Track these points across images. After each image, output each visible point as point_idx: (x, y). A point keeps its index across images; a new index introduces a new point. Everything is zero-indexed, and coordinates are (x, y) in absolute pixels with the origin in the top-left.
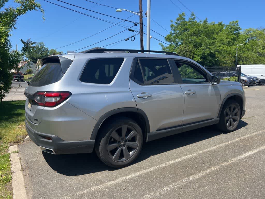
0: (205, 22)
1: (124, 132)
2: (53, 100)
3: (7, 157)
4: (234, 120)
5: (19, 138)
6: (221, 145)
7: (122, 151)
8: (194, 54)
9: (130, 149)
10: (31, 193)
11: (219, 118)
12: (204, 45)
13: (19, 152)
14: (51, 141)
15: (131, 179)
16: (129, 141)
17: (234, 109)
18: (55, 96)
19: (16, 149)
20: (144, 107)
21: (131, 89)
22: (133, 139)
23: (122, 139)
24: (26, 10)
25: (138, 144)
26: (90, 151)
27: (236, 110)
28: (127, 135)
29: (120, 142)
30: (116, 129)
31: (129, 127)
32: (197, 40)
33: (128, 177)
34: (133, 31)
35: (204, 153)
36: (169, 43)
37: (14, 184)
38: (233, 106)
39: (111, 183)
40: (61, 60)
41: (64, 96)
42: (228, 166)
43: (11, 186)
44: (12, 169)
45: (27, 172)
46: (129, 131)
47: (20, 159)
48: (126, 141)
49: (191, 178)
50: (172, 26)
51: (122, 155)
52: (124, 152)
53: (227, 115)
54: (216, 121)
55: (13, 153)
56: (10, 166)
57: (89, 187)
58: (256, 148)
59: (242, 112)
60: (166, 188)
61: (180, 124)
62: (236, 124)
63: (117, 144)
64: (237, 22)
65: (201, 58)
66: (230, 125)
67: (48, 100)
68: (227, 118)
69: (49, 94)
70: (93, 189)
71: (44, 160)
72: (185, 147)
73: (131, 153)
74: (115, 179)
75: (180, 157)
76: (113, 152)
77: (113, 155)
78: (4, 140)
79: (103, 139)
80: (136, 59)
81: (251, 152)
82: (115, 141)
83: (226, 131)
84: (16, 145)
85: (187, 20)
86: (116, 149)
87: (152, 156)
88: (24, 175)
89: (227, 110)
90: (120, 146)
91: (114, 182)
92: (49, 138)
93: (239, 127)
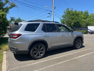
0: (76, 11)
1: (39, 48)
2: (16, 36)
3: (2, 55)
4: (79, 45)
5: (7, 49)
6: (73, 53)
7: (38, 54)
8: (71, 22)
9: (41, 53)
10: (8, 66)
11: (73, 44)
12: (75, 19)
13: (6, 54)
14: (15, 50)
15: (40, 63)
16: (41, 51)
17: (79, 41)
18: (16, 35)
19: (6, 53)
20: (46, 39)
21: (42, 34)
22: (42, 50)
23: (39, 50)
24: (12, 7)
25: (44, 51)
26: (28, 53)
27: (80, 42)
28: (40, 49)
29: (38, 51)
30: (37, 46)
31: (41, 46)
32: (73, 17)
33: (39, 62)
34: (50, 14)
35: (67, 55)
36: (63, 18)
37: (3, 63)
38: (79, 40)
39: (33, 64)
40: (19, 24)
41: (19, 35)
42: (73, 60)
43: (2, 64)
44: (3, 59)
45: (8, 60)
46: (41, 47)
47: (6, 56)
48: (40, 50)
49: (60, 63)
50: (64, 12)
51: (38, 55)
52: (39, 54)
53: (77, 43)
54: (72, 45)
55: (5, 54)
56: (3, 58)
57: (26, 65)
58: (85, 54)
59: (82, 42)
60: (51, 66)
61: (59, 46)
62: (80, 46)
64: (87, 11)
65: (74, 24)
66: (78, 47)
67: (14, 36)
68: (77, 44)
69: (15, 35)
70: (27, 65)
71: (14, 56)
72: (61, 53)
73: (41, 55)
74: (35, 62)
75: (58, 56)
76: (35, 54)
77: (35, 55)
78: (2, 50)
79: (32, 50)
80: (44, 24)
81: (83, 56)
82: (36, 51)
83: (76, 49)
84: (6, 52)
85: (70, 10)
86: (36, 53)
87: (49, 56)
88: (6, 61)
89: (77, 41)
90: (38, 52)
91: (35, 63)
92: (14, 49)
93: (81, 47)
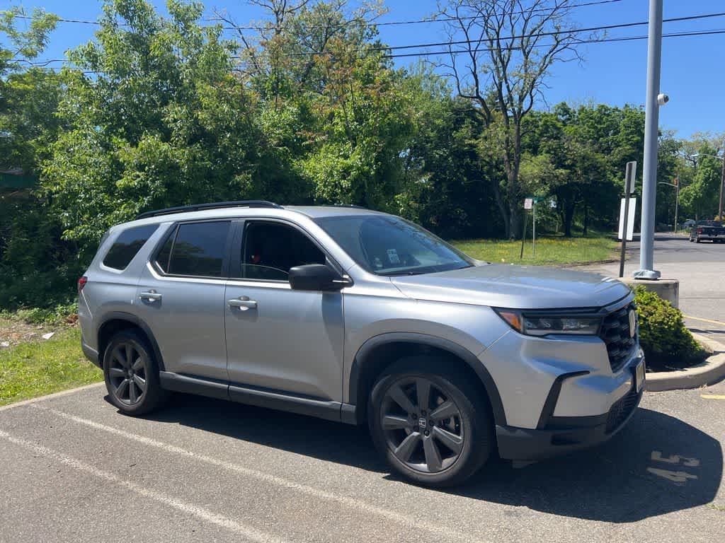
1: (129, 355)
7: (128, 385)
16: (138, 373)
21: (141, 282)
23: (130, 366)
30: (120, 346)
31: (135, 349)
38: (423, 384)
48: (134, 371)
51: (126, 395)
52: (130, 389)
63: (121, 371)
